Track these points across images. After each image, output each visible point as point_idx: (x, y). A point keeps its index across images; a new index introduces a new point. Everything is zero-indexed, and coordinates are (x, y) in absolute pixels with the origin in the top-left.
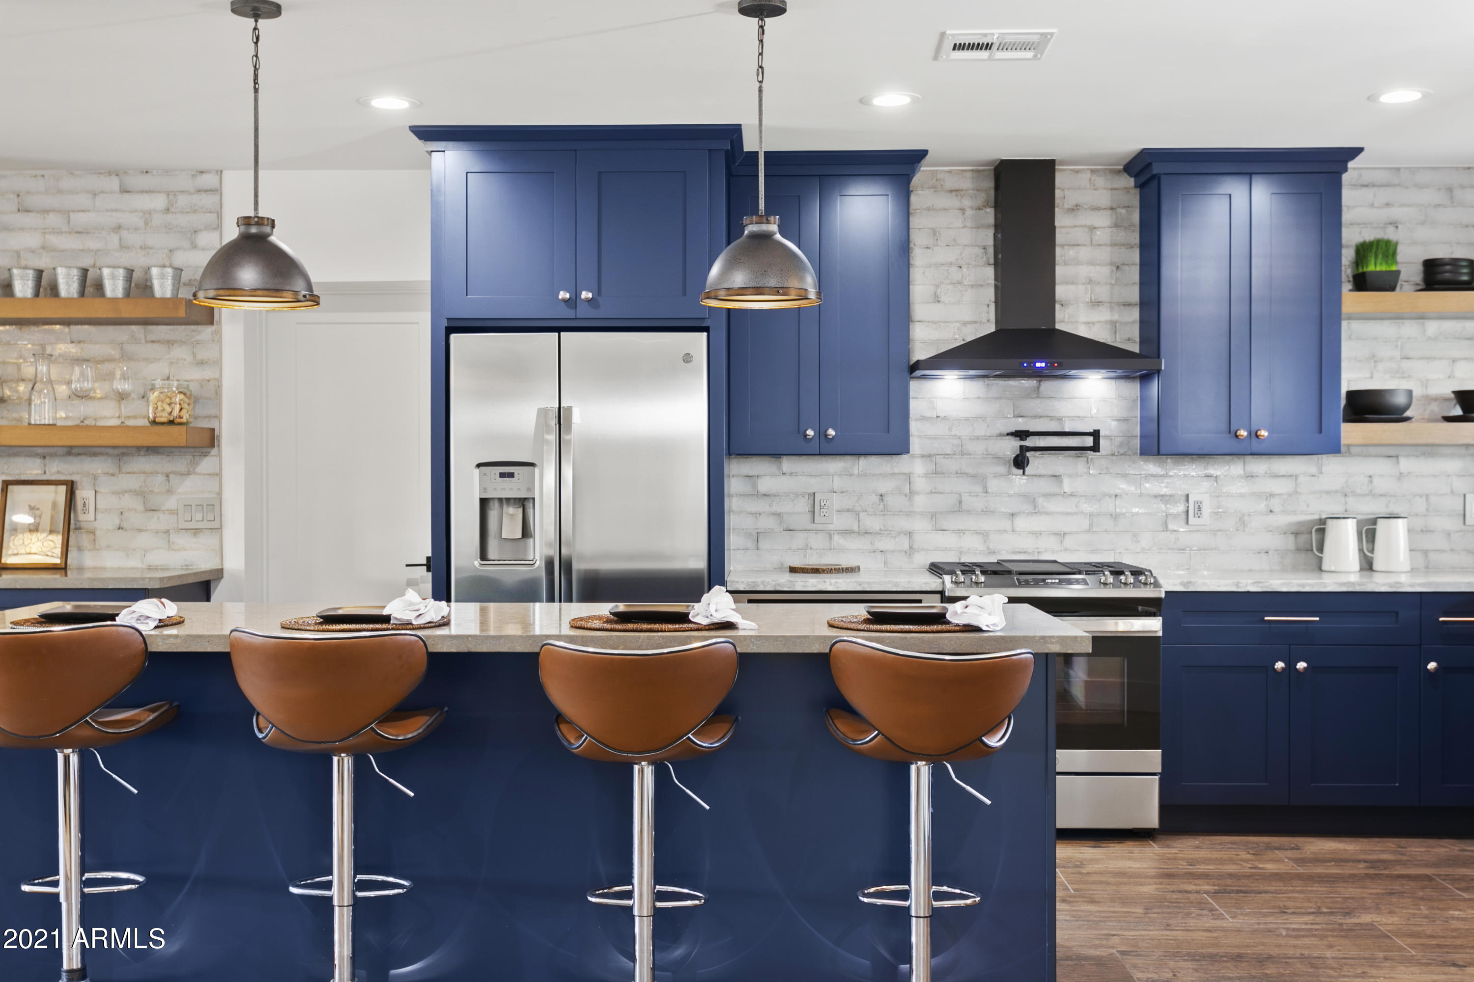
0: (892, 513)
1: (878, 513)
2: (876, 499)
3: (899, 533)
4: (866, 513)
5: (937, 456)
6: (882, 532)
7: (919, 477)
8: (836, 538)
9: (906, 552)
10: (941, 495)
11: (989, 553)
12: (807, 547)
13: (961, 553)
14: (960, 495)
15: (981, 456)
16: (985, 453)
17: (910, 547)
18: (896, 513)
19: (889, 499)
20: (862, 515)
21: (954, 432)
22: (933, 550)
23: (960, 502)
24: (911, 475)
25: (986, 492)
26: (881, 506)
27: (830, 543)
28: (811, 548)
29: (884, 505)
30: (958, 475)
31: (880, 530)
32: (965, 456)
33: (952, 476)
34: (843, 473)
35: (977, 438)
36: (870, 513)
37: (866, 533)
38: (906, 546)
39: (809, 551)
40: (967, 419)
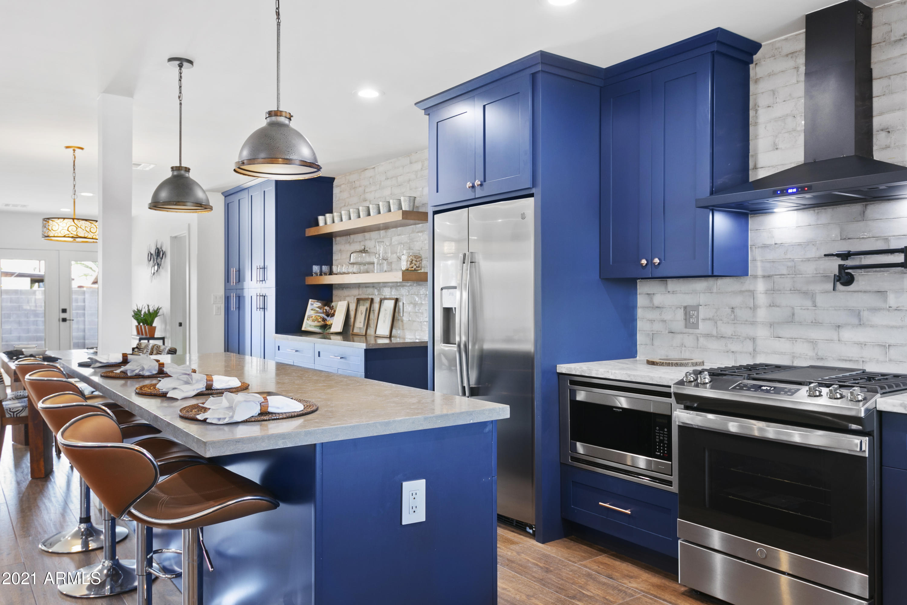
0: (740, 322)
1: (730, 322)
2: (729, 311)
3: (746, 339)
4: (721, 322)
5: (775, 276)
6: (733, 337)
7: (760, 293)
8: (701, 340)
9: (751, 354)
10: (778, 308)
11: (818, 359)
12: (682, 345)
13: (794, 357)
14: (793, 308)
15: (811, 275)
16: (815, 272)
17: (754, 350)
18: (743, 322)
19: (738, 312)
20: (719, 323)
21: (788, 256)
22: (771, 354)
23: (793, 315)
24: (755, 292)
25: (815, 306)
26: (733, 317)
27: (698, 343)
28: (685, 347)
29: (735, 316)
30: (792, 291)
31: (732, 335)
32: (798, 276)
33: (787, 292)
34: (707, 291)
35: (808, 260)
36: (725, 322)
37: (722, 337)
38: (751, 349)
39: (683, 348)
40: (800, 245)
